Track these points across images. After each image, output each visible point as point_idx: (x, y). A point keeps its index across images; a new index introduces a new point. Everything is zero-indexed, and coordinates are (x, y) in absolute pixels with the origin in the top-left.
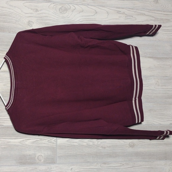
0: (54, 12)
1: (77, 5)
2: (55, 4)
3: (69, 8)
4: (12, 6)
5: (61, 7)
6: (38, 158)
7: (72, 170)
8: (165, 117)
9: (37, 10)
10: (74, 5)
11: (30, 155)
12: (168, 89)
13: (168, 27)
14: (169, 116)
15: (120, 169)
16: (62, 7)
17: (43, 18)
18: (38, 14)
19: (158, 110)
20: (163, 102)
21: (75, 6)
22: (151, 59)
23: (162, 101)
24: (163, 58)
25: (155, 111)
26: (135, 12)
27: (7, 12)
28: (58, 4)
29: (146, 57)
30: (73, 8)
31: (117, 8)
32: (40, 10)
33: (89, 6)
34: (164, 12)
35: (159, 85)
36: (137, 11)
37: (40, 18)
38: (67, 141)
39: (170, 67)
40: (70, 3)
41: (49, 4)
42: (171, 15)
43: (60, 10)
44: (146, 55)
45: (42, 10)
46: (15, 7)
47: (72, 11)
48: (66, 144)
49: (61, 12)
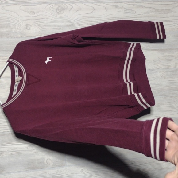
0: (51, 13)
1: (73, 4)
2: (51, 5)
3: (66, 7)
4: (8, 11)
5: (57, 7)
6: (47, 162)
7: (82, 171)
8: (175, 109)
9: (33, 13)
10: (71, 4)
11: (38, 160)
12: (175, 81)
13: (169, 17)
16: (59, 7)
17: (40, 20)
18: (35, 16)
19: (166, 103)
22: (155, 51)
23: (170, 94)
24: (167, 49)
25: (164, 105)
26: (134, 5)
27: (4, 17)
28: (54, 4)
29: (149, 50)
30: (69, 7)
31: (115, 3)
32: (37, 12)
33: (86, 4)
34: (164, 2)
35: (165, 78)
36: (136, 4)
37: (37, 20)
39: (175, 58)
40: (67, 2)
41: (45, 5)
42: (171, 4)
43: (57, 10)
44: (149, 48)
45: (38, 12)
46: (11, 11)
47: (70, 10)
49: (58, 12)
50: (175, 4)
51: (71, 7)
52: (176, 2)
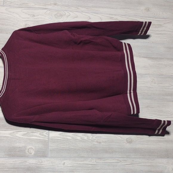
0: (50, 17)
1: (72, 12)
2: (51, 11)
3: (64, 14)
4: (11, 12)
5: (56, 13)
6: (28, 151)
7: (64, 164)
8: (164, 113)
9: (34, 16)
11: (19, 147)
12: (166, 87)
13: (160, 31)
14: (168, 113)
15: (117, 166)
16: (58, 13)
17: (39, 22)
18: (35, 19)
19: (155, 107)
20: (160, 99)
21: (70, 12)
24: (157, 58)
25: (153, 108)
27: (6, 17)
28: (54, 11)
29: (140, 57)
30: (67, 14)
31: (110, 15)
32: (37, 16)
33: (83, 13)
34: (155, 18)
35: (155, 83)
36: (129, 17)
37: (36, 22)
38: (60, 134)
39: (165, 66)
40: (65, 10)
41: (45, 11)
42: (163, 21)
43: (56, 16)
44: (140, 55)
45: (38, 15)
46: (13, 13)
47: (67, 17)
48: (58, 137)
49: (56, 17)
50: (166, 21)
51: (69, 14)
52: (167, 20)
